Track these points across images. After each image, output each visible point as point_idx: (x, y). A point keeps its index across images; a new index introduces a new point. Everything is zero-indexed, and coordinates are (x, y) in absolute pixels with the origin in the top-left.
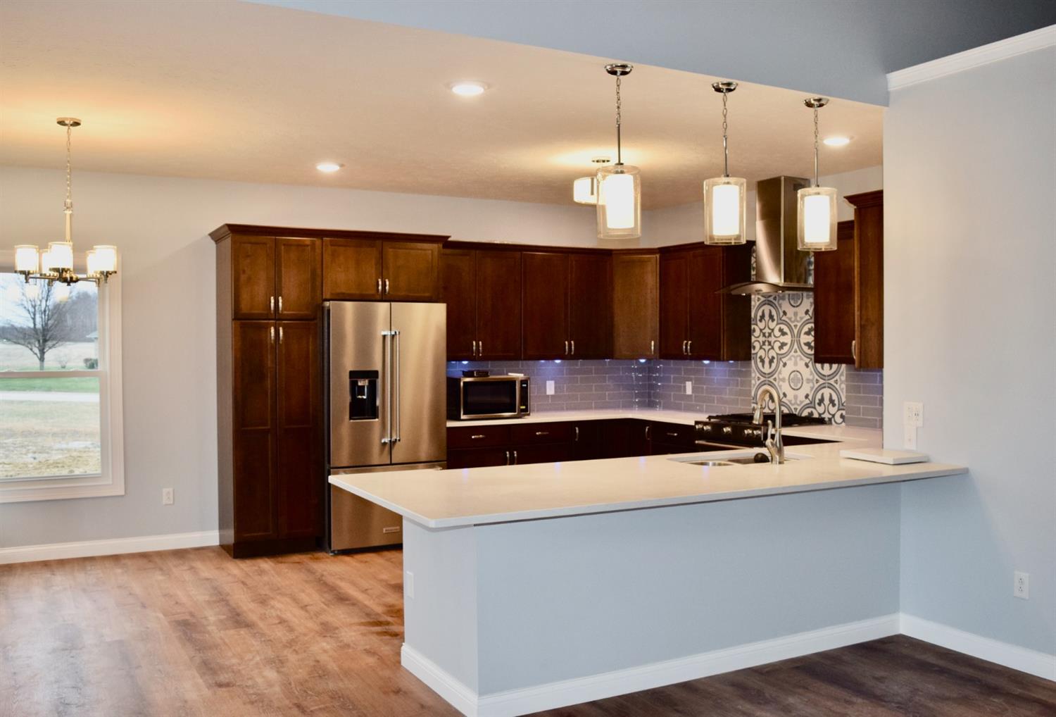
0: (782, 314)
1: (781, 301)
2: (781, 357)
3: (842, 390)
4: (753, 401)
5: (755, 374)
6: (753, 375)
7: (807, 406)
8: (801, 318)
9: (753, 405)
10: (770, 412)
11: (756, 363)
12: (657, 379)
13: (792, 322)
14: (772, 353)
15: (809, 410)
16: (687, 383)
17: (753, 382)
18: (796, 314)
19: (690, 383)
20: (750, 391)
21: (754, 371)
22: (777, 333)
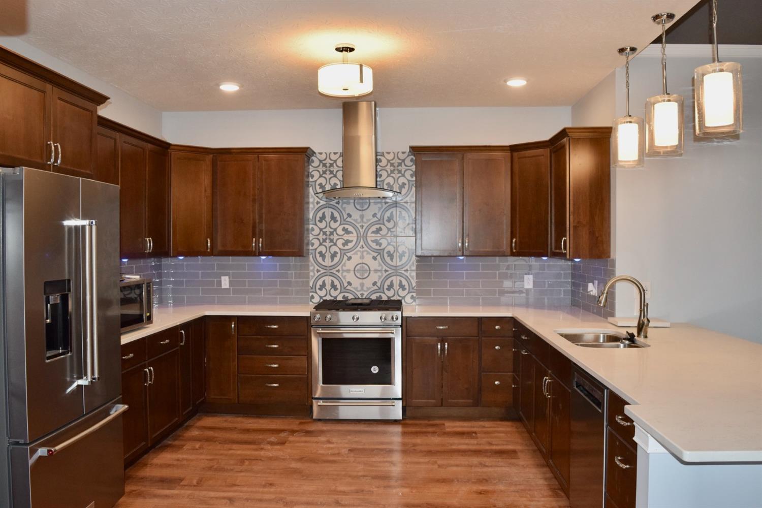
0: (345, 216)
1: (345, 205)
2: (344, 253)
3: (413, 278)
4: (310, 290)
5: (313, 267)
6: (311, 268)
7: (375, 292)
8: (370, 220)
9: (311, 294)
10: (332, 298)
11: (315, 258)
12: (168, 275)
13: (358, 223)
14: (334, 249)
15: (378, 295)
16: (223, 278)
17: (311, 274)
18: (362, 217)
19: (227, 278)
20: (308, 282)
21: (313, 265)
22: (340, 231)
